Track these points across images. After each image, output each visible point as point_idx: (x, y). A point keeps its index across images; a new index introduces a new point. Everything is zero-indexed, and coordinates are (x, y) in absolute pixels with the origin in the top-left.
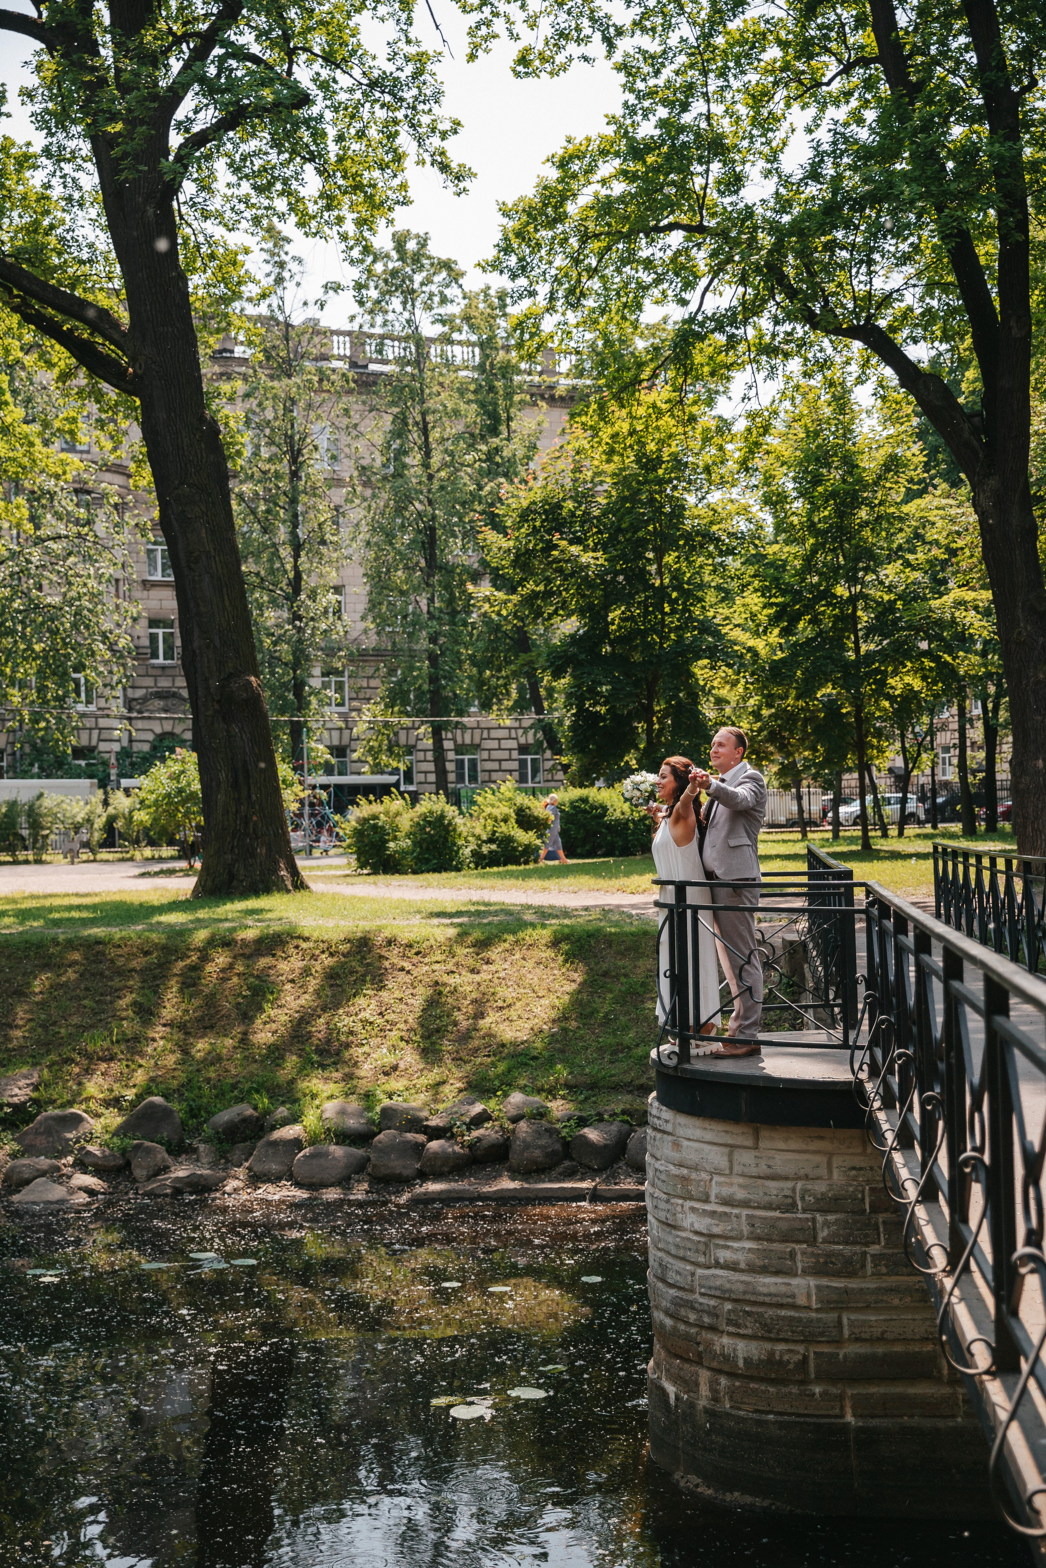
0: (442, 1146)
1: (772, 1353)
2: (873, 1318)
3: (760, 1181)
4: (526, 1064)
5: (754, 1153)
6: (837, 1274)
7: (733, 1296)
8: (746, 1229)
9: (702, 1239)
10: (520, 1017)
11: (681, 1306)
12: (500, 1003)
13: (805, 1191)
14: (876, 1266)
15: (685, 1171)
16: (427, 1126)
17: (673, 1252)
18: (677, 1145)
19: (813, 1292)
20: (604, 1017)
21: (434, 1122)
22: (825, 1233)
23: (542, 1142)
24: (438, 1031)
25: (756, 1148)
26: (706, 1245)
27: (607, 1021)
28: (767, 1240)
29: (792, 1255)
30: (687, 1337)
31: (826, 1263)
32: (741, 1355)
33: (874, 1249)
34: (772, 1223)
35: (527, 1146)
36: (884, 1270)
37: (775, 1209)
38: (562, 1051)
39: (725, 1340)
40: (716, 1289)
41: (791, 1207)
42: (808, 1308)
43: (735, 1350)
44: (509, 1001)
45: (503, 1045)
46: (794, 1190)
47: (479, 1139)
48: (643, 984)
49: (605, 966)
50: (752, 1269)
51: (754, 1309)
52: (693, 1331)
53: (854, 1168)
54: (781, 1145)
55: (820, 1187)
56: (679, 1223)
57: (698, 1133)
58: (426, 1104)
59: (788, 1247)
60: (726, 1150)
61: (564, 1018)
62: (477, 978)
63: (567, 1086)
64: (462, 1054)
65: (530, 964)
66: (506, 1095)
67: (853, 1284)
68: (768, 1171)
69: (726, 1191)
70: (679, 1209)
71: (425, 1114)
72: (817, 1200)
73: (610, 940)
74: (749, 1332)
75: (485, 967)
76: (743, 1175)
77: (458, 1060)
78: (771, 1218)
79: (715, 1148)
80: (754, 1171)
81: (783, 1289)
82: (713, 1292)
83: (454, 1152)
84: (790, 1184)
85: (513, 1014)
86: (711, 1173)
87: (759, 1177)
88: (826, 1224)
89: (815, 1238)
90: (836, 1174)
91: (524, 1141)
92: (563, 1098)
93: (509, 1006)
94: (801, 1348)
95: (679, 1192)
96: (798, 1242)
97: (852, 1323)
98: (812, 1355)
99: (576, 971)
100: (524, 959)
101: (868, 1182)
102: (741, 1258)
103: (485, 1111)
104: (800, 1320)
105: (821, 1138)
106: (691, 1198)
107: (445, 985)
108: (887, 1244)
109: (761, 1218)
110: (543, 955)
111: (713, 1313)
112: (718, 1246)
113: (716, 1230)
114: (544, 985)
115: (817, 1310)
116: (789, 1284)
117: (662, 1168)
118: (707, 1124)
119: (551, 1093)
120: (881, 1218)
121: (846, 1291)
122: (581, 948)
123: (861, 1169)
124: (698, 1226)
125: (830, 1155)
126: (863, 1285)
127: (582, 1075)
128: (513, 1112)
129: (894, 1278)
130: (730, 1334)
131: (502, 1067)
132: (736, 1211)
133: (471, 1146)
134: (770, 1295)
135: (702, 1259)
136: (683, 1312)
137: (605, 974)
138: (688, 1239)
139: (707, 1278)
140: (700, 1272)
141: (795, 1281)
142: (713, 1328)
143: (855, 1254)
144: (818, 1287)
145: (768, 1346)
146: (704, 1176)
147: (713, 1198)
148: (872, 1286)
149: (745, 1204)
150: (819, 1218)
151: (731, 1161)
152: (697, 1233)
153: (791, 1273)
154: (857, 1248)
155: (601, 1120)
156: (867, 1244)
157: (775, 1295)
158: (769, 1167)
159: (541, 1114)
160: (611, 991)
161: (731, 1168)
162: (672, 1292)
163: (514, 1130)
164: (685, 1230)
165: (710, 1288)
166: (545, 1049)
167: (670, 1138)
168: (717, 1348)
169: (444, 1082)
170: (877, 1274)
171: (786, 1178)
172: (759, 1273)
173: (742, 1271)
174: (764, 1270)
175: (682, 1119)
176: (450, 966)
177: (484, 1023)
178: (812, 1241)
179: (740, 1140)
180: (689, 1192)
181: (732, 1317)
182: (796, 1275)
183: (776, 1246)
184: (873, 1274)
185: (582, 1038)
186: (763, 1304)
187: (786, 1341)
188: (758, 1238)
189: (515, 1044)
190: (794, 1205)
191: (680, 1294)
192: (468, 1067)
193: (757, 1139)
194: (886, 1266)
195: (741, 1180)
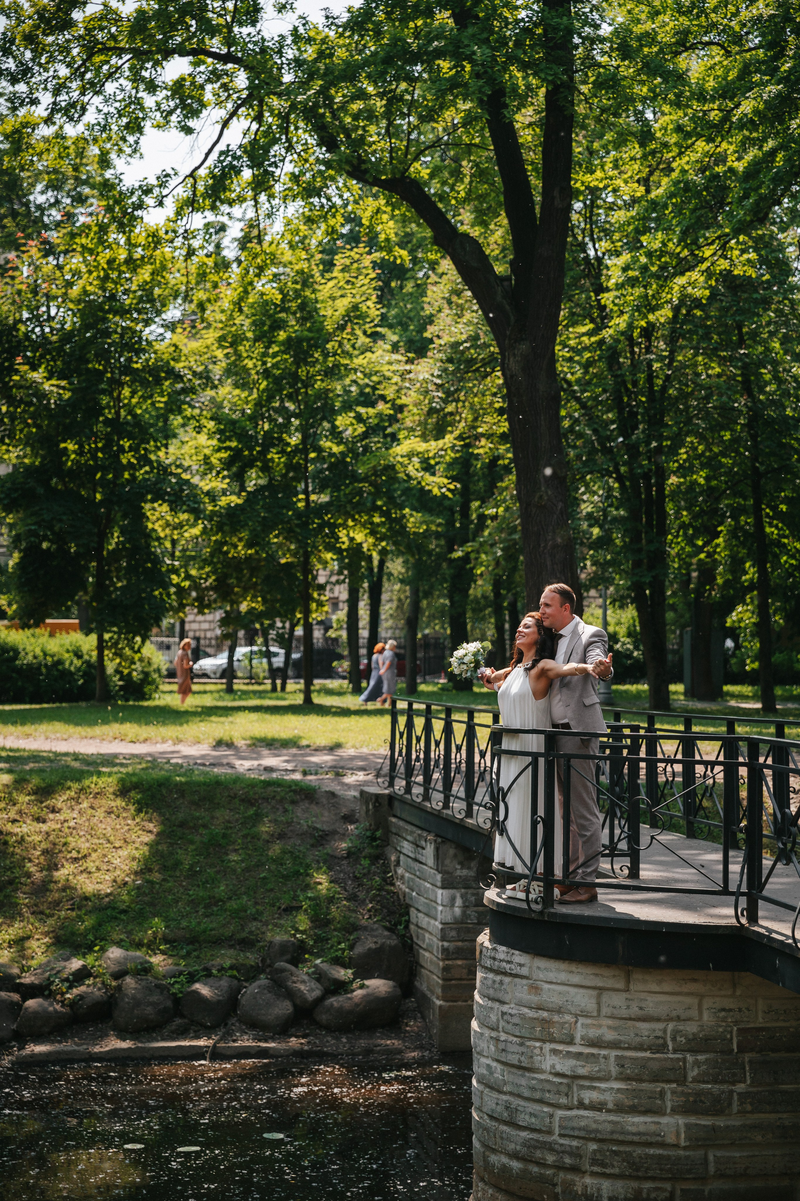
0: (41, 1005)
1: (639, 1191)
2: (737, 1155)
3: (630, 1023)
4: (116, 918)
5: (625, 995)
6: (705, 1113)
7: (599, 1136)
8: (614, 1070)
9: (565, 1081)
10: (98, 869)
11: (535, 1148)
12: (74, 854)
13: (676, 1033)
14: (741, 1104)
15: (545, 1014)
16: (21, 984)
17: (526, 1093)
18: (535, 989)
19: (682, 1130)
20: (190, 869)
21: (28, 979)
22: (696, 1072)
23: (154, 998)
24: (11, 882)
25: (627, 990)
26: (569, 1086)
27: (192, 874)
28: (636, 1080)
29: (662, 1094)
30: (542, 1179)
31: (695, 1101)
32: (605, 1194)
33: (741, 1087)
34: (643, 1064)
35: (137, 1003)
36: (749, 1108)
37: (645, 1050)
38: (152, 904)
39: (588, 1180)
40: (580, 1129)
41: (662, 1048)
42: (676, 1146)
43: (599, 1189)
44: (84, 852)
45: (86, 898)
46: (665, 1031)
47: (81, 997)
48: (224, 836)
49: (181, 816)
50: (620, 1109)
51: (622, 1148)
52: (549, 1172)
53: (723, 1010)
54: (654, 987)
55: (691, 1028)
56: (537, 1065)
57: (563, 977)
58: (13, 960)
59: (658, 1087)
60: (594, 993)
61: (144, 870)
62: (44, 827)
63: (166, 940)
64: (43, 907)
65: (100, 813)
66: (103, 950)
67: (721, 1122)
68: (640, 1013)
69: (593, 1033)
70: (537, 1051)
71: (16, 971)
72: (689, 1041)
73: (182, 790)
74: (616, 1171)
75: (51, 816)
76: (612, 1017)
77: (39, 914)
78: (643, 1058)
79: (582, 991)
80: (624, 1013)
81: (653, 1128)
82: (576, 1133)
83: (55, 1010)
84: (661, 1026)
85: (90, 865)
86: (576, 1016)
87: (630, 1019)
88: (697, 1063)
89: (685, 1077)
90: (706, 1016)
91: (134, 998)
92: (163, 953)
93: (85, 857)
94: (668, 1186)
95: (538, 1034)
96: (669, 1081)
97: (717, 1160)
98: (678, 1192)
99: (150, 821)
100: (92, 808)
101: (736, 1023)
102: (609, 1098)
103: (84, 967)
104: (668, 1158)
105: (695, 980)
106: (553, 1041)
107: (10, 834)
108: (752, 1082)
109: (631, 1058)
110: (113, 804)
111: (575, 1153)
112: (582, 1087)
113: (581, 1071)
114: (119, 835)
115: (685, 1148)
116: (659, 1123)
117: (513, 1012)
118: (573, 967)
119: (152, 947)
120: (747, 1057)
121: (714, 1128)
122: (153, 797)
123: (730, 1010)
124: (559, 1068)
125: (701, 997)
126: (729, 1123)
127: (179, 929)
128: (114, 968)
129: (756, 1116)
130: (593, 1174)
131: (89, 922)
132: (603, 1052)
133: (73, 1004)
134: (639, 1134)
135: (563, 1101)
136: (538, 1154)
137: (182, 825)
138: (548, 1081)
139: (570, 1119)
140: (560, 1113)
141: (664, 1120)
142: (575, 1169)
143: (723, 1092)
144: (687, 1125)
145: (635, 1184)
146: (568, 1018)
147: (578, 1040)
148: (737, 1123)
149: (614, 1045)
150: (690, 1058)
151: (599, 1004)
152: (558, 1075)
153: (659, 1112)
154: (725, 1087)
155: (209, 975)
156: (733, 1083)
157: (644, 1134)
158: (641, 1008)
159: (145, 969)
160: (192, 842)
161: (599, 1011)
162: (524, 1134)
163: (119, 988)
164: (542, 1072)
165: (573, 1129)
166: (132, 902)
167: (525, 982)
168: (579, 1189)
169: (28, 938)
170: (742, 1112)
171: (658, 1020)
172: (627, 1112)
173: (609, 1111)
174: (633, 1110)
175: (541, 963)
176: (12, 815)
177: (61, 874)
178: (682, 1080)
179: (610, 983)
180: (550, 1034)
181: (598, 1157)
182: (664, 1114)
183: (645, 1086)
184: (739, 1112)
185: (170, 891)
186: (632, 1143)
187: (653, 1179)
188: (627, 1079)
189: (98, 896)
190: (665, 1045)
191: (535, 1136)
192: (51, 921)
193: (628, 982)
194: (751, 1104)
195: (610, 1022)
